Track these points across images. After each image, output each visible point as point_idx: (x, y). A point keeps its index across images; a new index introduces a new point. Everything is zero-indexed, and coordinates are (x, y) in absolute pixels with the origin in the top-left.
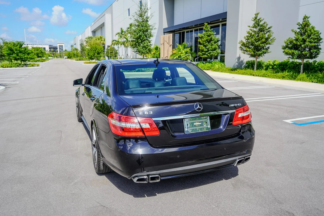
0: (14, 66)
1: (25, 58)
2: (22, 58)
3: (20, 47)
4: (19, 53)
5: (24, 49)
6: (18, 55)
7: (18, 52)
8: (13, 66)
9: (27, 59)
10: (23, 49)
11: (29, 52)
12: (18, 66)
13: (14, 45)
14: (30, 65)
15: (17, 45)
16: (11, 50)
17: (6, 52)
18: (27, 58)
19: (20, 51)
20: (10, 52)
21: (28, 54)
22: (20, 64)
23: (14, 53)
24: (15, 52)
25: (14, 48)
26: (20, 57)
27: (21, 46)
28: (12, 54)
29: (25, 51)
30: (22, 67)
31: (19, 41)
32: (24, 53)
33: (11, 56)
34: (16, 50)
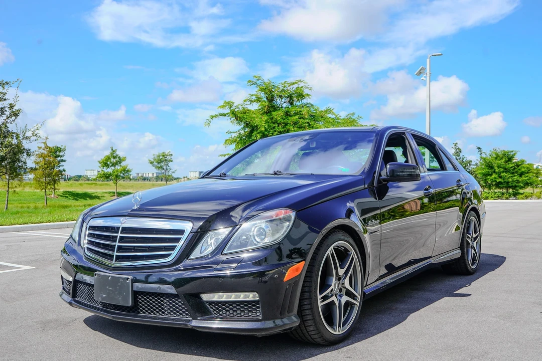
0: (492, 197)
1: (514, 181)
2: (508, 183)
3: (506, 162)
4: (503, 172)
5: (513, 165)
6: (500, 177)
7: (502, 170)
8: (490, 196)
9: (517, 184)
10: (511, 165)
11: (523, 170)
12: (499, 198)
13: (496, 158)
14: (522, 196)
15: (502, 159)
16: (490, 166)
17: (480, 171)
18: (518, 182)
19: (505, 169)
20: (487, 170)
21: (521, 175)
22: (503, 194)
23: (495, 172)
24: (497, 171)
25: (496, 163)
26: (504, 180)
27: (510, 159)
28: (491, 175)
29: (515, 169)
30: (507, 199)
31: (506, 150)
32: (513, 173)
33: (488, 177)
34: (499, 167)
